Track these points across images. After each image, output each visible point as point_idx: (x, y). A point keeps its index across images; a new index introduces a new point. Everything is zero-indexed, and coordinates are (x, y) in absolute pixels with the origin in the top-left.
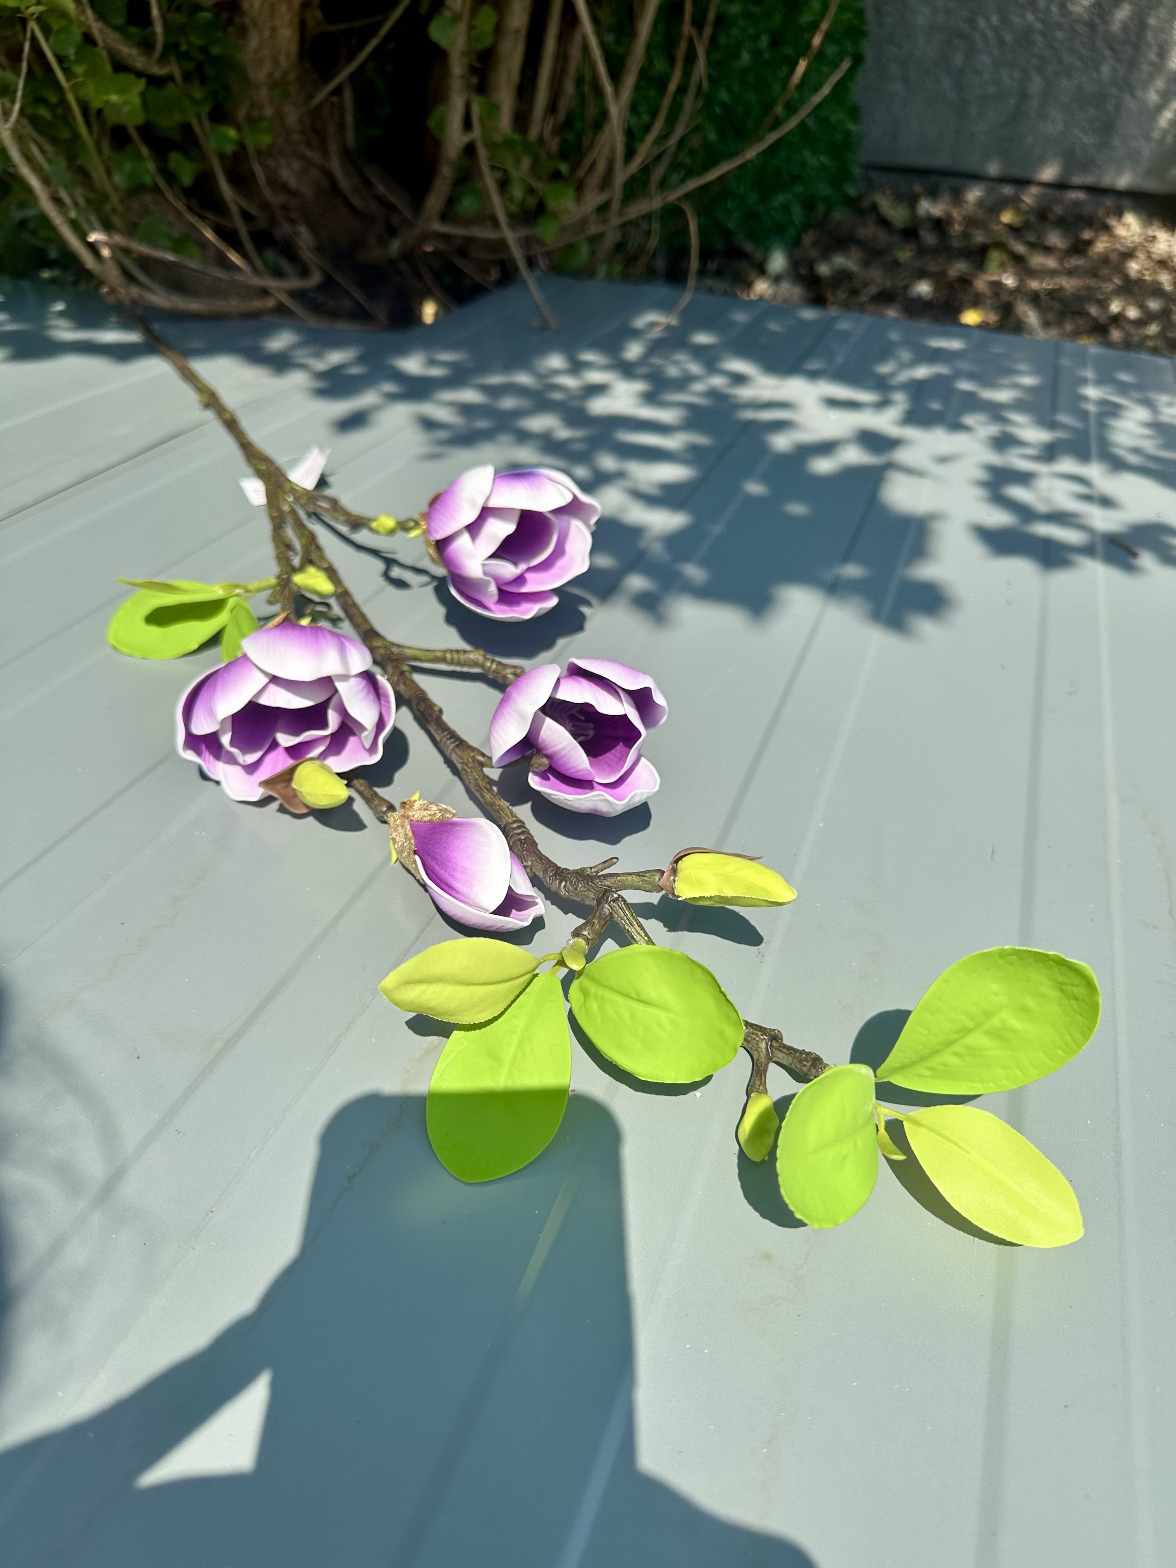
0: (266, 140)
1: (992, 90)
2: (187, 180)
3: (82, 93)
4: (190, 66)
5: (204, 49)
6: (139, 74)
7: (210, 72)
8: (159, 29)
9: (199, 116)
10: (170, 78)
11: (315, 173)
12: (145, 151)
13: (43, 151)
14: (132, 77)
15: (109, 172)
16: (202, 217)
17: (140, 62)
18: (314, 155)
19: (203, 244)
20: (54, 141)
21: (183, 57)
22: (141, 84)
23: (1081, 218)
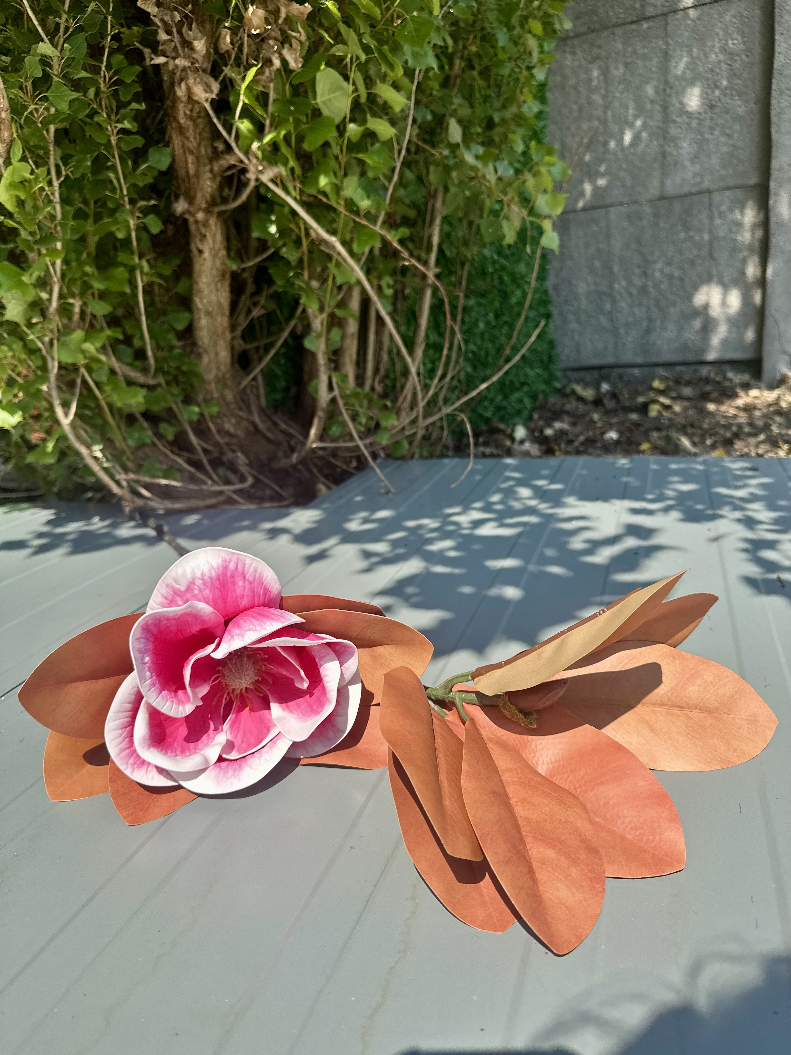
0: (215, 410)
2: (170, 437)
3: (110, 400)
4: (170, 378)
5: (178, 368)
6: (142, 386)
7: (181, 379)
8: (152, 361)
9: (176, 403)
10: (159, 385)
12: (145, 425)
13: (86, 431)
14: (138, 389)
15: (125, 439)
16: (179, 455)
17: (141, 378)
18: (243, 414)
19: (181, 470)
20: (93, 426)
21: (165, 373)
22: (144, 391)
23: (701, 379)
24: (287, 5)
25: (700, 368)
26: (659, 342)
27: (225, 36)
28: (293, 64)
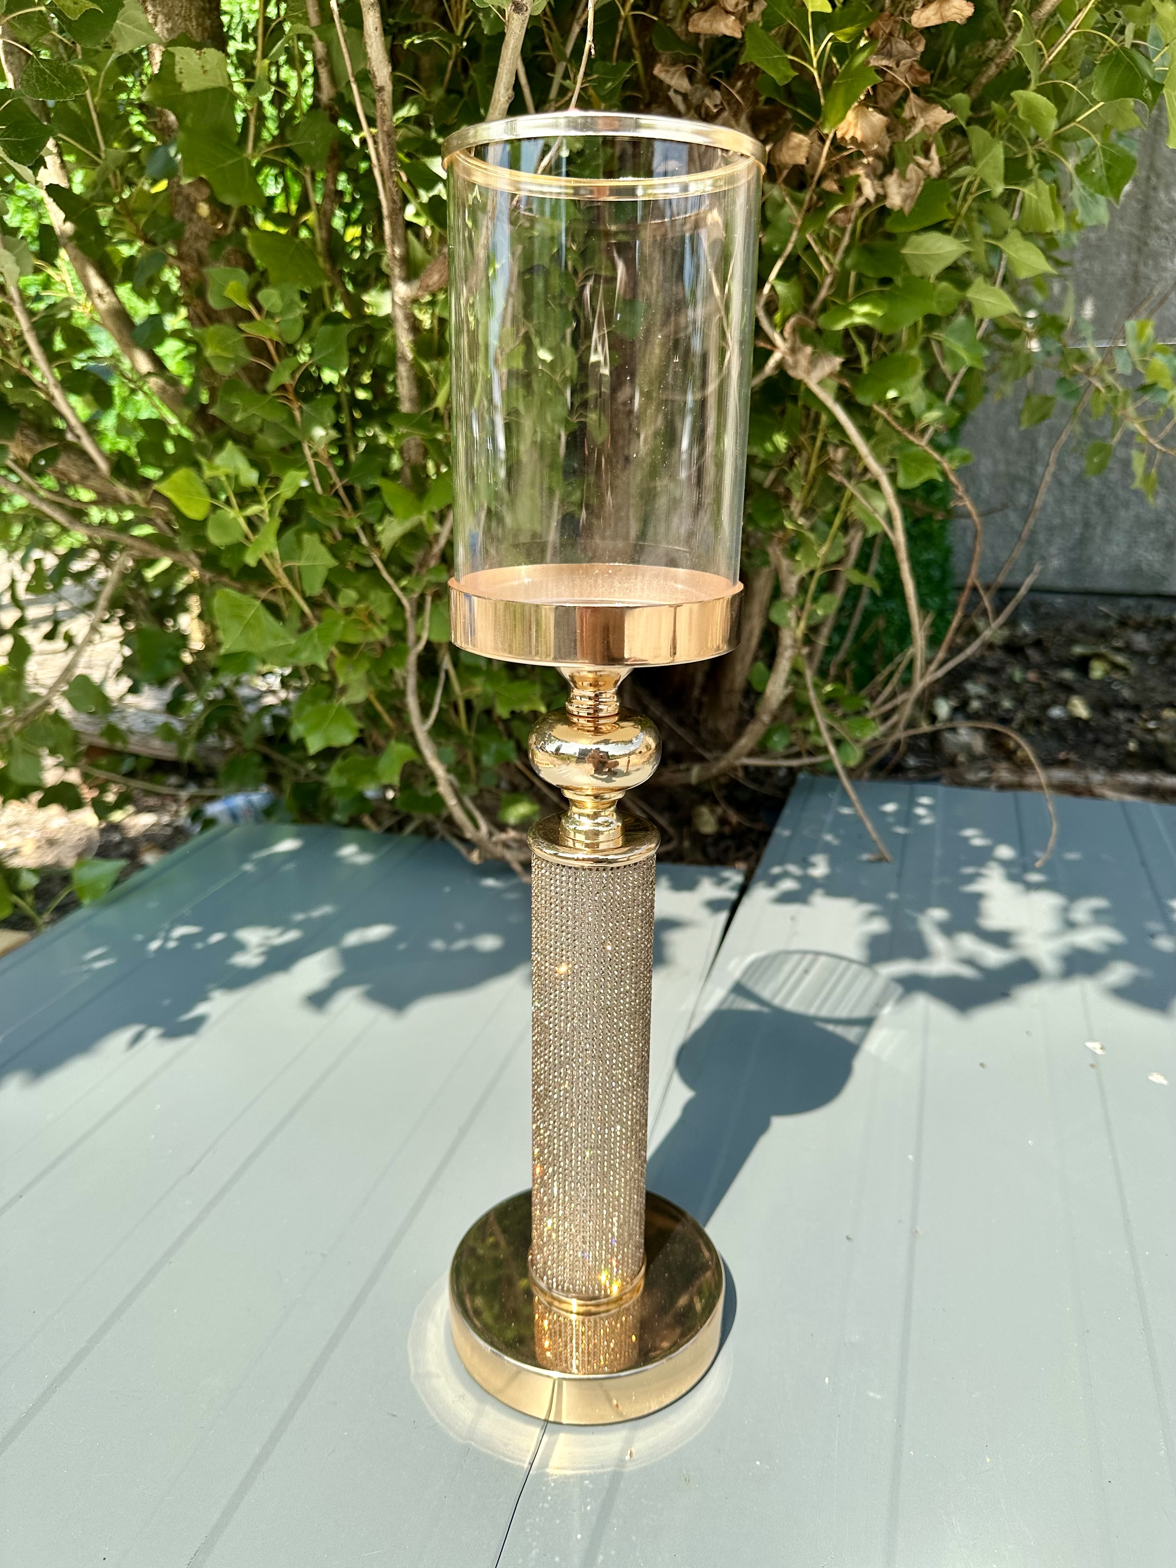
1: (1057, 521)
23: (1158, 622)
24: (923, 111)
25: (1155, 603)
26: (1097, 559)
27: (799, 146)
28: (895, 200)
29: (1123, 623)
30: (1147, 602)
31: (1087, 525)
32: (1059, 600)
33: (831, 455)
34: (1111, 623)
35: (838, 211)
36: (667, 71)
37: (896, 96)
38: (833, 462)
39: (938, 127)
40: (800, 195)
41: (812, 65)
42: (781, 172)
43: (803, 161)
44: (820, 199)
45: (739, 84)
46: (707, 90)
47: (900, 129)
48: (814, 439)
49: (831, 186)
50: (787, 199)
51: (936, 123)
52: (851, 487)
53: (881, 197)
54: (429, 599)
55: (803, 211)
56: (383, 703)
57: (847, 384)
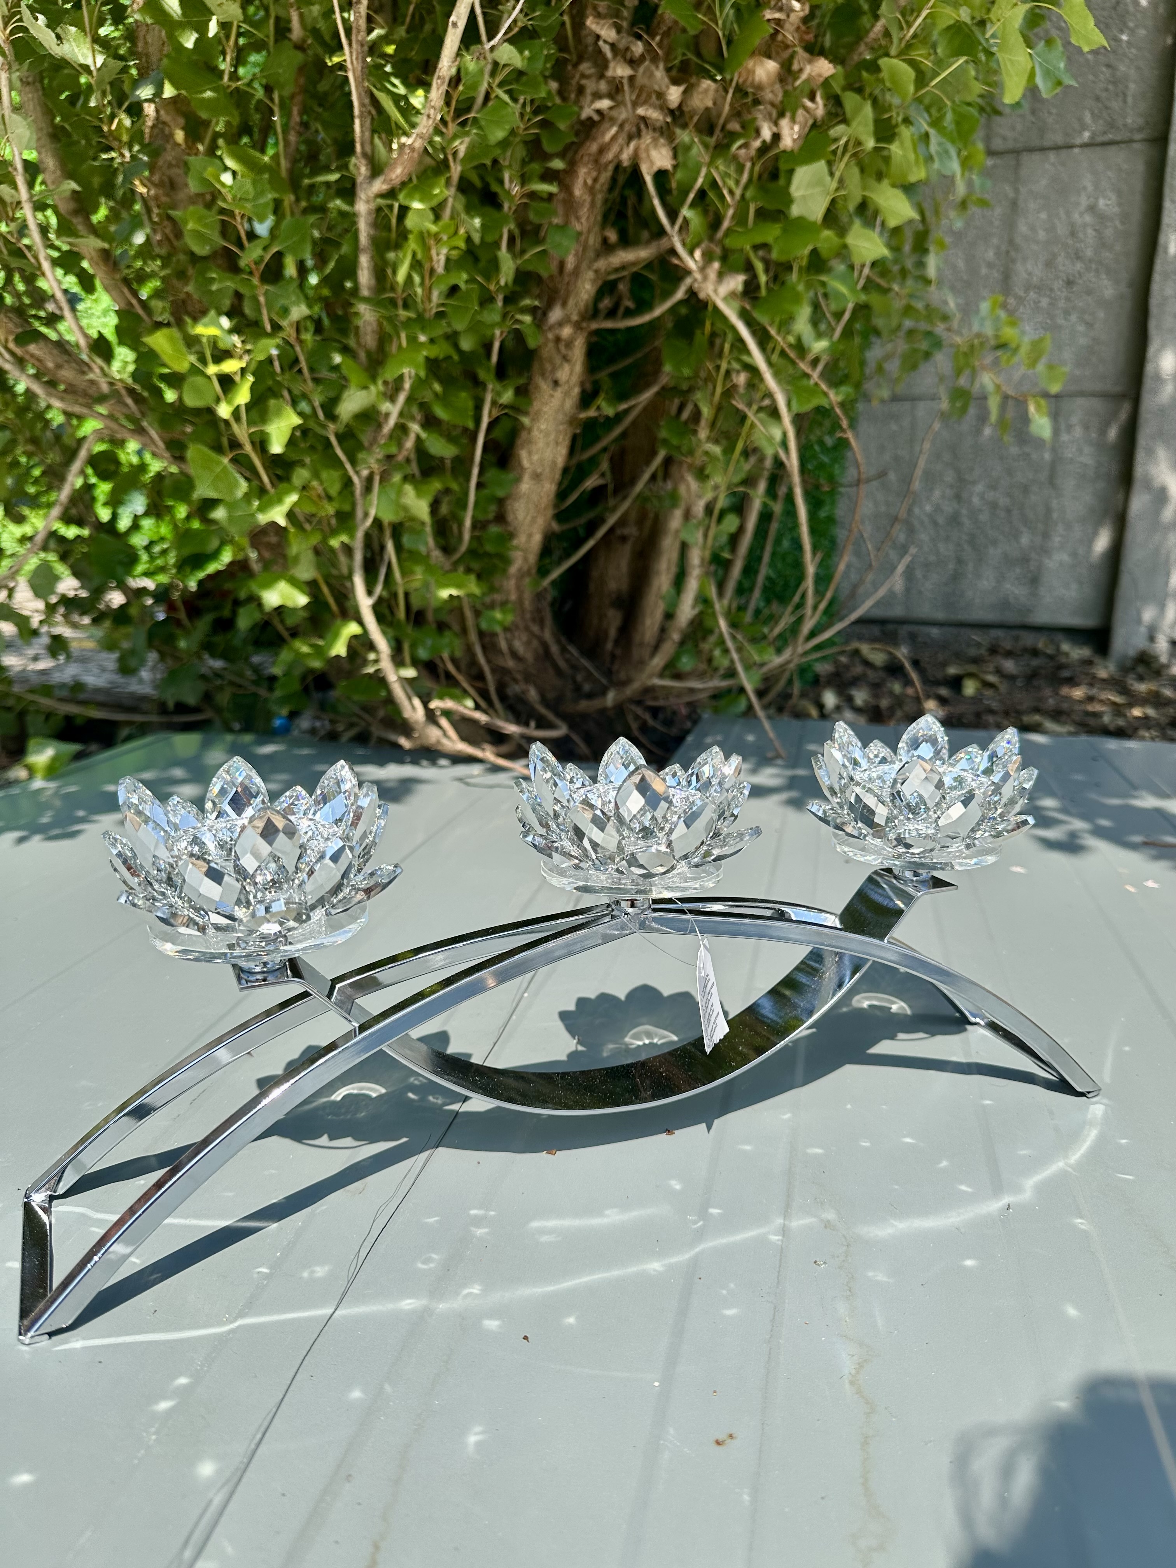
0: (510, 618)
1: (932, 558)
11: (535, 643)
18: (535, 629)
23: (1025, 650)
24: (810, 62)
25: (1023, 634)
26: (969, 594)
27: (706, 91)
28: (788, 141)
29: (994, 650)
30: (1015, 633)
31: (960, 561)
32: (935, 632)
33: (735, 381)
34: (983, 651)
35: (740, 147)
36: (598, 23)
37: (786, 54)
38: (735, 386)
39: (822, 79)
40: (707, 139)
41: (717, 24)
42: (691, 118)
43: (710, 104)
44: (725, 137)
45: (658, 38)
46: (631, 39)
47: (790, 80)
48: (718, 368)
49: (735, 126)
50: (696, 140)
51: (820, 75)
52: (750, 414)
53: (777, 137)
54: (377, 478)
55: (711, 150)
56: (329, 585)
57: (748, 307)
